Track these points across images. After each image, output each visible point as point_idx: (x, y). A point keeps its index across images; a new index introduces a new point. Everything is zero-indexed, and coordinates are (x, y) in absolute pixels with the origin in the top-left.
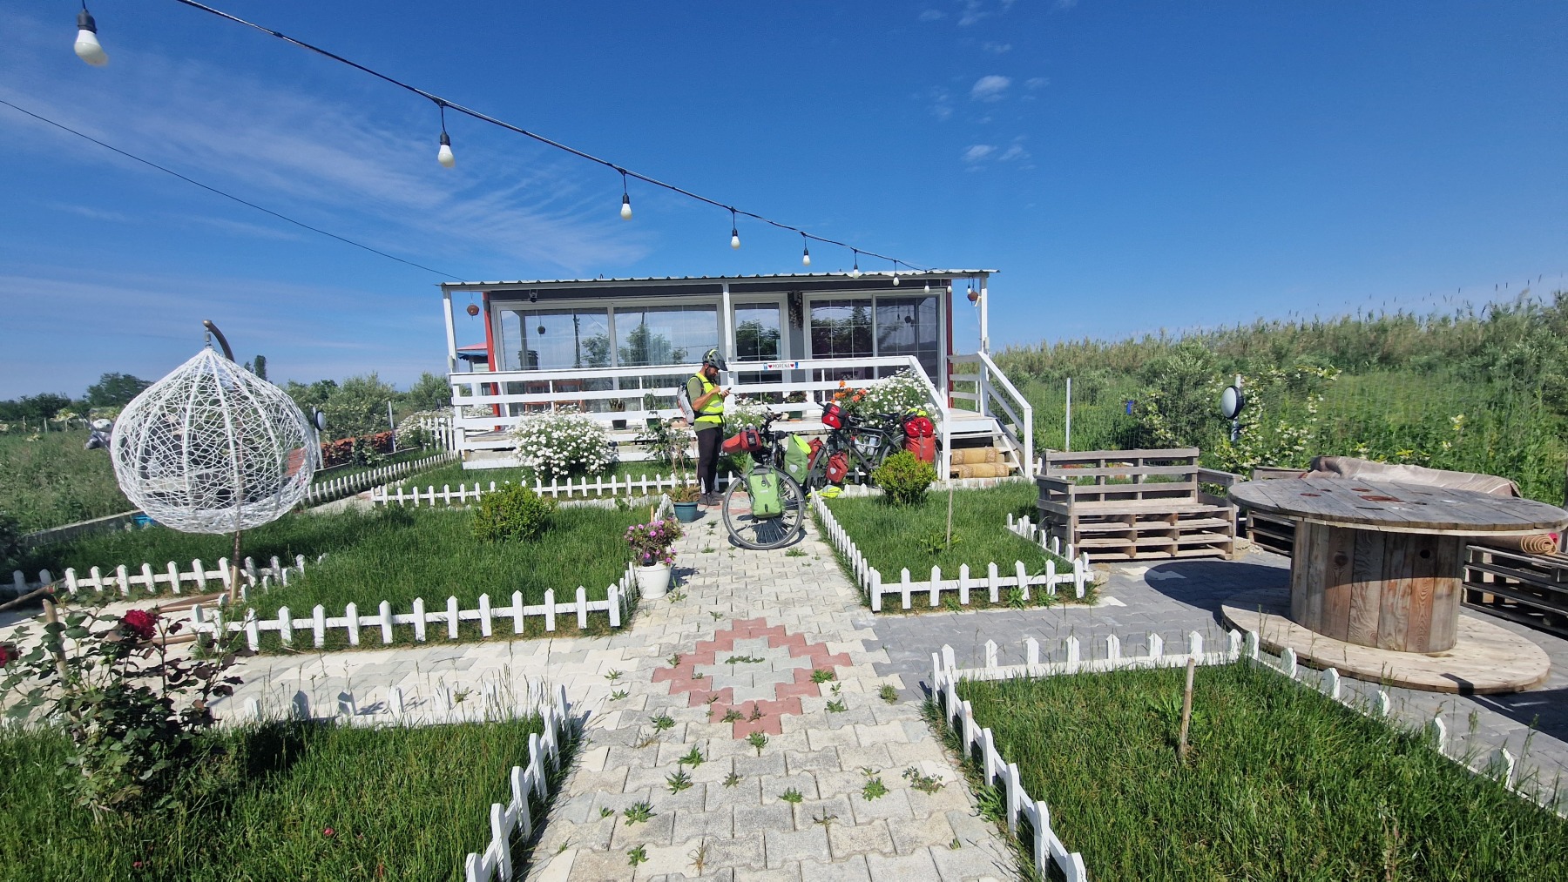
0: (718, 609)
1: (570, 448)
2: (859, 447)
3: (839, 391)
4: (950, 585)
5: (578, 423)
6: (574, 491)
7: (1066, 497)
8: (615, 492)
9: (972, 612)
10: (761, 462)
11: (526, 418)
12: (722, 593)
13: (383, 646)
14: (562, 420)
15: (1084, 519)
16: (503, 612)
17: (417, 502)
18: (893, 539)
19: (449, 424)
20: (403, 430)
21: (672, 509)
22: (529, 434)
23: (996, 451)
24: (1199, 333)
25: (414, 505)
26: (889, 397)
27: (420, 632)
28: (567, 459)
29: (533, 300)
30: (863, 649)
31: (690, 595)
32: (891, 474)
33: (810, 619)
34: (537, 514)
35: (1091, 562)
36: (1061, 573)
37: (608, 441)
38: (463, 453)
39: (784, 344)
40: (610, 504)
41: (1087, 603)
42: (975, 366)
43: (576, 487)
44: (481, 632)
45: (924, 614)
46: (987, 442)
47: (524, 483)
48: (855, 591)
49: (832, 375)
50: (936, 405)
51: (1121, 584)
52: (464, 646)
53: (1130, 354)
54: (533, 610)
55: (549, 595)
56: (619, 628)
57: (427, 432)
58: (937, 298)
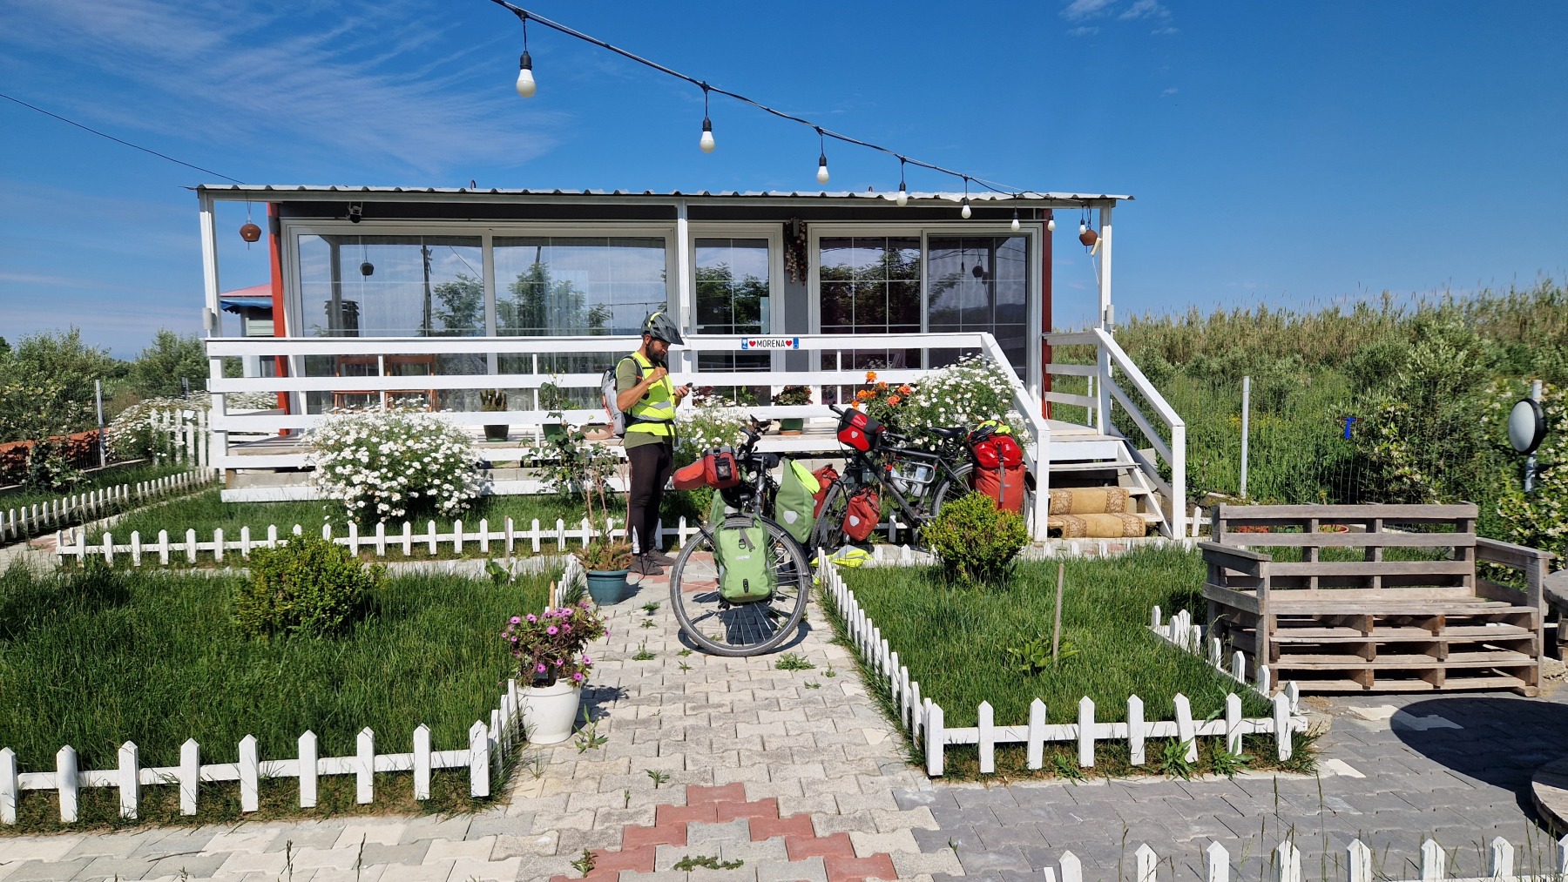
0: (662, 765)
1: (410, 472)
2: (897, 483)
3: (867, 387)
4: (1061, 732)
5: (426, 428)
6: (414, 545)
7: (1254, 582)
8: (485, 547)
9: (1100, 782)
10: (738, 505)
11: (335, 419)
12: (667, 735)
13: (59, 828)
14: (398, 423)
15: (1285, 621)
16: (280, 768)
17: (136, 558)
18: (958, 647)
19: (201, 421)
20: (120, 429)
21: (583, 581)
22: (339, 447)
23: (1123, 493)
24: (1446, 302)
25: (131, 565)
26: (948, 400)
27: (128, 802)
28: (405, 490)
29: (355, 219)
30: (913, 847)
31: (613, 737)
32: (954, 533)
33: (821, 788)
34: (348, 590)
35: (1303, 694)
36: (1251, 715)
37: (476, 460)
38: (223, 472)
39: (774, 306)
40: (475, 569)
41: (1298, 770)
42: (1091, 353)
43: (418, 538)
44: (238, 803)
45: (1016, 783)
46: (1107, 478)
47: (327, 530)
48: (898, 738)
49: (855, 360)
50: (1025, 415)
51: (1353, 738)
52: (207, 829)
53: (1335, 333)
54: (334, 766)
55: (365, 739)
56: (487, 800)
57: (161, 434)
58: (1028, 238)
